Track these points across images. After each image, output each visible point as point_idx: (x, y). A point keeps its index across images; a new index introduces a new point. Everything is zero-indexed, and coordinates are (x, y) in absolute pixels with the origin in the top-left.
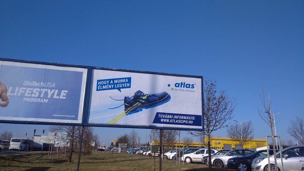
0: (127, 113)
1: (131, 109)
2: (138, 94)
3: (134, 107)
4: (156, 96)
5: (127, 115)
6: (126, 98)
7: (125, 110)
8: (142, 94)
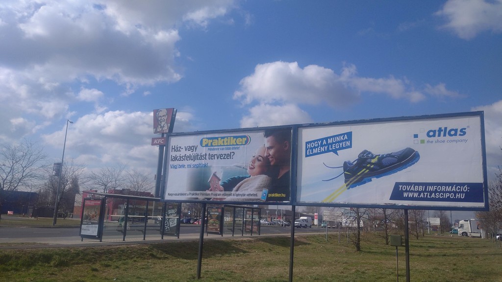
0: (349, 186)
1: (355, 179)
2: (363, 156)
3: (359, 176)
4: (393, 156)
5: (349, 189)
6: (345, 163)
7: (346, 182)
8: (370, 155)
